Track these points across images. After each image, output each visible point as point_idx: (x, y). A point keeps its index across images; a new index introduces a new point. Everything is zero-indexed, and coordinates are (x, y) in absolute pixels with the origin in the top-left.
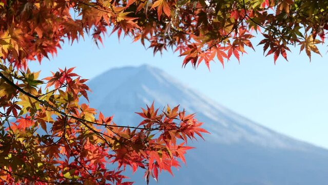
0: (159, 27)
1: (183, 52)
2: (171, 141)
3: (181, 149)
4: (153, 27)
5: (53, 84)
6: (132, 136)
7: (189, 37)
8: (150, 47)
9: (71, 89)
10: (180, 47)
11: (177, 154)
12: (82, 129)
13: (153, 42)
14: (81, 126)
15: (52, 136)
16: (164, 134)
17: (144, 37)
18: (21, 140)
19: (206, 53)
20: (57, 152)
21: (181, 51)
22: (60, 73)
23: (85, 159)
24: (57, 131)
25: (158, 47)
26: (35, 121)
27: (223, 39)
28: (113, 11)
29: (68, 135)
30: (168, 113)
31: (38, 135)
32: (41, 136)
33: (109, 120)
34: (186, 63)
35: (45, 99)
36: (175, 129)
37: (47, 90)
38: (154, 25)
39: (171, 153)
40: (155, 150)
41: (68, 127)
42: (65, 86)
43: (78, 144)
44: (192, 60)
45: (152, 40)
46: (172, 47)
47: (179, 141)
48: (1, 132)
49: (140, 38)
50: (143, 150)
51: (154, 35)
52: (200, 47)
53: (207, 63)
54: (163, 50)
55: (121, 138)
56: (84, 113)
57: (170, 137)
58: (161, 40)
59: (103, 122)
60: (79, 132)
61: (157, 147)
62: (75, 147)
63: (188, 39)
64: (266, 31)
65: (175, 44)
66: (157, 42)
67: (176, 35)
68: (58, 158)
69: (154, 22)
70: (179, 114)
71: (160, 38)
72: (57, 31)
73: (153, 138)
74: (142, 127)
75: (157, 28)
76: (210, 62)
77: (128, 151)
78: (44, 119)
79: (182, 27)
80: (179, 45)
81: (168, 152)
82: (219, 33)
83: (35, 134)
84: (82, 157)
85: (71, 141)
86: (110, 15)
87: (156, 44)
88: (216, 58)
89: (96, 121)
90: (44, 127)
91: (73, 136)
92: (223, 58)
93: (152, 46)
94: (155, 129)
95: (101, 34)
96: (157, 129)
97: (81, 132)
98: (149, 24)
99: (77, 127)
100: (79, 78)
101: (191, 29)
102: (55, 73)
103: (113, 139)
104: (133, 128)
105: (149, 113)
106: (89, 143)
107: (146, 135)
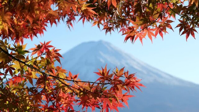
0: (109, 16)
1: (124, 32)
2: (118, 91)
3: (125, 97)
4: (105, 16)
5: (36, 53)
6: (91, 88)
7: (128, 22)
8: (103, 29)
9: (49, 56)
10: (123, 29)
11: (122, 100)
12: (57, 83)
13: (105, 26)
14: (57, 81)
15: (37, 88)
16: (113, 87)
17: (99, 23)
18: (15, 92)
19: (140, 33)
20: (40, 99)
21: (123, 32)
22: (41, 45)
23: (60, 103)
24: (40, 84)
25: (108, 29)
26: (25, 78)
27: (152, 23)
28: (79, 3)
29: (48, 87)
30: (117, 73)
31: (27, 87)
32: (29, 88)
33: (76, 77)
34: (127, 40)
35: (31, 63)
36: (121, 84)
37: (32, 57)
38: (106, 15)
39: (118, 100)
40: (107, 97)
41: (47, 82)
42: (44, 54)
43: (55, 93)
44: (131, 37)
45: (104, 25)
46: (117, 29)
47: (124, 92)
48: (1, 86)
49: (97, 24)
50: (99, 97)
51: (106, 21)
52: (136, 29)
53: (141, 39)
54: (112, 31)
55: (84, 89)
56: (59, 72)
57: (118, 89)
58: (111, 24)
59: (72, 78)
60: (55, 85)
61: (109, 95)
62: (53, 95)
63: (128, 24)
64: (181, 18)
65: (119, 27)
66: (108, 26)
67: (120, 21)
68: (41, 103)
69: (106, 13)
70: (125, 74)
71: (109, 24)
72: (42, 19)
73: (106, 89)
74: (98, 82)
75: (108, 17)
76: (143, 39)
77: (89, 99)
78: (31, 76)
79: (124, 16)
80: (122, 28)
81: (116, 99)
82: (149, 19)
83: (25, 87)
84: (57, 102)
85: (50, 91)
86: (76, 6)
87: (107, 27)
88: (147, 36)
89: (66, 77)
90: (31, 82)
91: (52, 88)
92: (152, 36)
93: (104, 29)
94: (107, 84)
95: (72, 22)
96: (108, 83)
97: (57, 85)
98: (102, 14)
99: (54, 82)
100: (54, 49)
101: (130, 17)
102: (37, 45)
103: (78, 90)
104: (92, 82)
105: (103, 73)
106: (62, 92)
107: (101, 87)
